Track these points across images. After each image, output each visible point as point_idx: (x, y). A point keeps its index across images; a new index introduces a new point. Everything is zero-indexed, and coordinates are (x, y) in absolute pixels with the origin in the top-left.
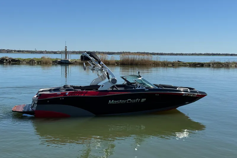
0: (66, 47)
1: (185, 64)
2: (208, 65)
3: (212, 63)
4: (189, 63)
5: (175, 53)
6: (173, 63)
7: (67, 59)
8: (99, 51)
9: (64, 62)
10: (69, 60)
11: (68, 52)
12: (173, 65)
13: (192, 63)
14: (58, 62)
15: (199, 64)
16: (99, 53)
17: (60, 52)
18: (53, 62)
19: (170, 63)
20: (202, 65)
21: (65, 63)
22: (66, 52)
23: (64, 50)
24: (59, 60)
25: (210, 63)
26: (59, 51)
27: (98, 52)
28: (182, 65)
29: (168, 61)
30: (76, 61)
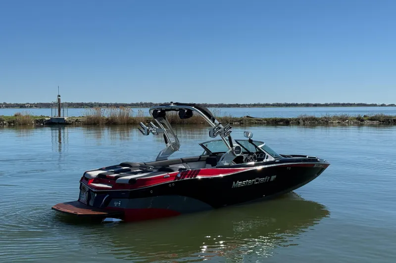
0: (59, 96)
1: (260, 122)
2: (297, 122)
3: (303, 119)
4: (266, 120)
6: (241, 121)
7: (62, 117)
9: (57, 122)
10: (66, 118)
11: (63, 104)
12: (241, 123)
13: (271, 120)
15: (282, 120)
17: (31, 104)
19: (236, 120)
20: (286, 122)
21: (57, 124)
22: (59, 105)
23: (56, 101)
24: (47, 119)
25: (299, 119)
26: (28, 104)
27: (98, 103)
28: (256, 123)
29: (232, 117)
30: (77, 120)
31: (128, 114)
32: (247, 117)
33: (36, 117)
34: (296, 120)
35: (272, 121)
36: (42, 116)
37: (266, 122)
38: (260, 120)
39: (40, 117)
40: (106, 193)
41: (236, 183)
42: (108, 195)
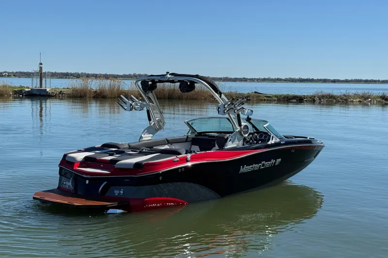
0: (41, 64)
2: (311, 100)
3: (318, 97)
4: (276, 96)
5: (233, 77)
6: (248, 97)
7: (43, 88)
8: (87, 73)
9: (38, 93)
10: (48, 90)
11: (45, 73)
13: (282, 96)
14: (25, 93)
15: (295, 97)
16: (87, 77)
17: (9, 73)
18: (15, 92)
19: (242, 96)
20: (300, 100)
21: (38, 96)
22: (41, 74)
23: (37, 69)
24: (27, 90)
25: (315, 97)
26: (6, 72)
28: (265, 100)
29: (238, 93)
30: (61, 92)
31: (119, 86)
32: (256, 92)
33: (15, 87)
34: (311, 98)
35: (283, 98)
36: (21, 87)
37: (276, 99)
38: (269, 97)
39: (20, 88)
40: (103, 180)
41: (243, 167)
42: (106, 183)
